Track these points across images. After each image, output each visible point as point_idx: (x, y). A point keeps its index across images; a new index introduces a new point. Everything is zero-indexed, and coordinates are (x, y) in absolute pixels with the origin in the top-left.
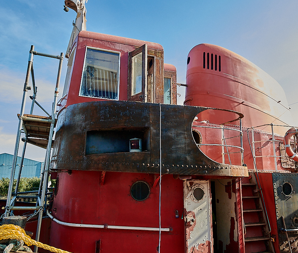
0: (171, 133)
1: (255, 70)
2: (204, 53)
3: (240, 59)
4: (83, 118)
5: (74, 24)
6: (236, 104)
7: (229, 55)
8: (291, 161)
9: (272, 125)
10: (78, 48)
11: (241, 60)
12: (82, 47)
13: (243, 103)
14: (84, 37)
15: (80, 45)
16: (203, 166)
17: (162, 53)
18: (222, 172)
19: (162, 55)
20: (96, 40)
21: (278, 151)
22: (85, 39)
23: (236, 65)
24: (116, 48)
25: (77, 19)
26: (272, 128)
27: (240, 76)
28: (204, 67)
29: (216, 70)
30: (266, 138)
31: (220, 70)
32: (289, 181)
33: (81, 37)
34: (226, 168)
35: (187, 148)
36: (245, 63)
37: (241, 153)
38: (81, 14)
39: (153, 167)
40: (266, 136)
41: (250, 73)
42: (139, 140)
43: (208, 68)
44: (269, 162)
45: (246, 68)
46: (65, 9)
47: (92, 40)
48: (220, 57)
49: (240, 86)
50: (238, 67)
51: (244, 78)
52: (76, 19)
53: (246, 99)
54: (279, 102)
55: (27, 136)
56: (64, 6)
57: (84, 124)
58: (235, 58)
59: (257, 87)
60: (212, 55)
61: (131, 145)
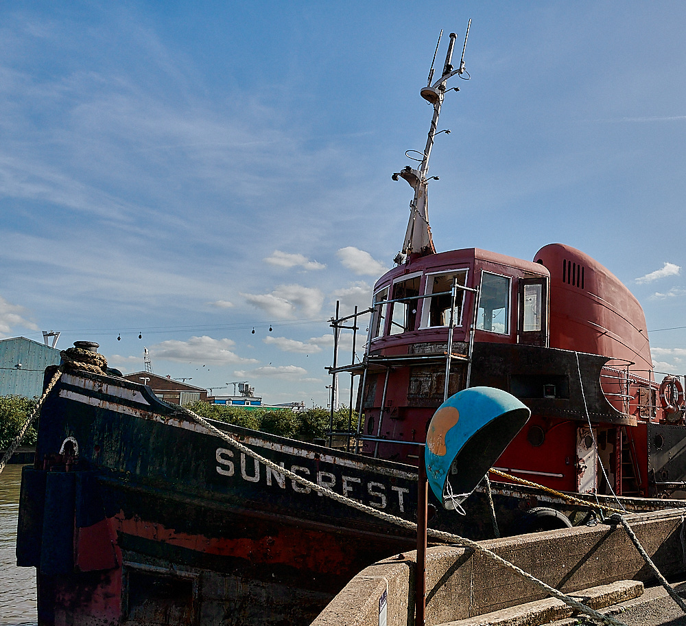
1: (620, 287)
2: (565, 261)
3: (604, 272)
5: (412, 206)
7: (594, 267)
9: (650, 371)
10: (474, 272)
11: (606, 274)
12: (478, 271)
13: (605, 332)
14: (480, 259)
15: (476, 269)
16: (609, 415)
18: (623, 421)
20: (490, 262)
21: (637, 397)
22: (480, 262)
23: (601, 282)
25: (419, 200)
27: (603, 297)
28: (564, 281)
29: (578, 286)
31: (583, 288)
32: (661, 433)
33: (477, 259)
34: (626, 418)
36: (610, 279)
38: (423, 192)
39: (572, 413)
41: (614, 292)
42: (555, 386)
43: (569, 283)
45: (610, 285)
47: (486, 263)
48: (583, 268)
49: (603, 310)
50: (602, 284)
51: (608, 299)
53: (609, 329)
54: (640, 331)
57: (503, 367)
58: (600, 272)
59: (620, 311)
60: (574, 264)
61: (546, 390)
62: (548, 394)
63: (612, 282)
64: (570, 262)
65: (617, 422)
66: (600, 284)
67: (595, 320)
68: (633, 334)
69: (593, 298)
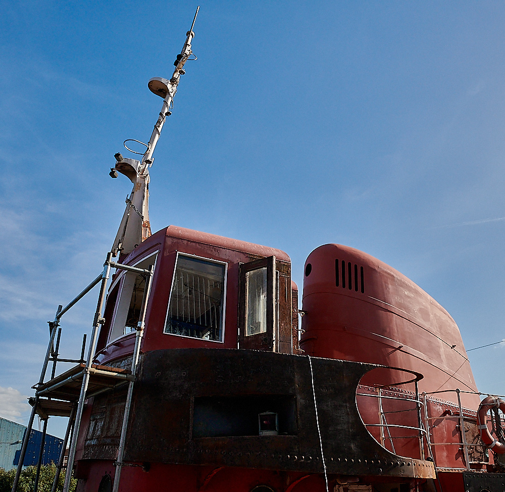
0: (327, 406)
1: (416, 292)
2: (337, 261)
3: (392, 273)
4: (184, 374)
5: (128, 201)
6: (391, 350)
7: (376, 266)
8: (478, 452)
9: (458, 391)
10: (165, 254)
11: (395, 275)
12: (171, 253)
13: (400, 347)
14: (174, 238)
15: (168, 250)
16: (376, 461)
17: (289, 266)
18: (403, 470)
19: (288, 269)
20: (192, 242)
21: (457, 434)
22: (175, 240)
23: (388, 284)
24: (221, 256)
25: (136, 193)
26: (458, 396)
27: (393, 302)
28: (337, 285)
29: (356, 290)
30: (439, 411)
31: (363, 291)
32: (488, 487)
33: (169, 237)
34: (409, 465)
35: (350, 430)
36: (401, 281)
37: (420, 439)
38: (142, 185)
39: (303, 461)
40: (438, 407)
41: (409, 297)
42: (275, 415)
43: (344, 286)
44: (445, 454)
45: (402, 288)
46: (112, 174)
47: (185, 242)
48: (362, 268)
49: (394, 319)
50: (390, 286)
51: (400, 306)
52: (133, 193)
53: (405, 343)
54: (454, 346)
55: (37, 395)
56: (112, 169)
57: (186, 386)
58: (386, 272)
59: (419, 320)
60: (350, 264)
61: (262, 422)
62: (265, 428)
63: (403, 285)
64: (343, 262)
65: (392, 473)
66: (387, 287)
67: (383, 332)
68: (442, 350)
69: (378, 304)
